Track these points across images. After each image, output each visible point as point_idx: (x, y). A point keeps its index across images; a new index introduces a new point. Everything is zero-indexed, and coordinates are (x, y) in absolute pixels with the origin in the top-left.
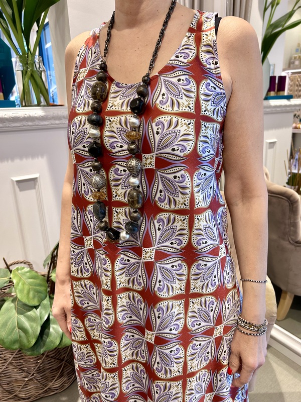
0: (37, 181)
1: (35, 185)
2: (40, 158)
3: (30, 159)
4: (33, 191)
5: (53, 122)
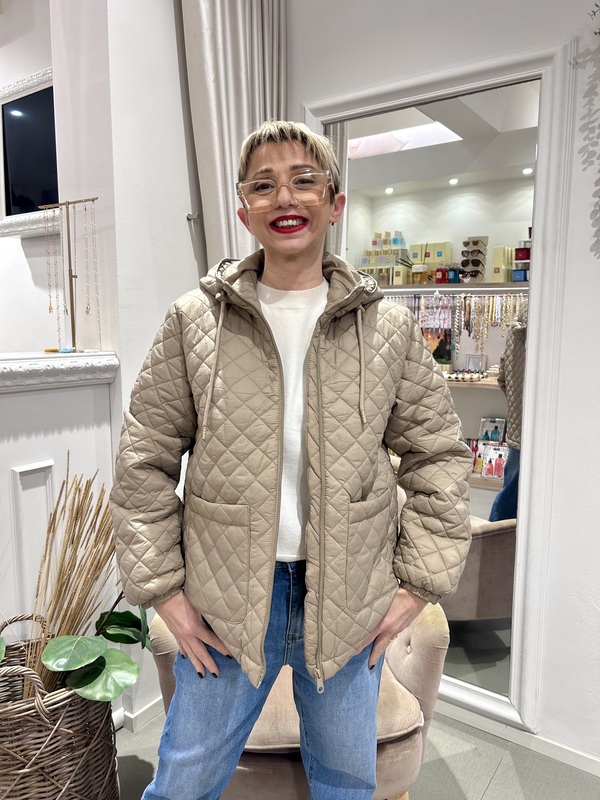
0: (50, 472)
1: (46, 478)
2: (56, 434)
3: (42, 436)
4: (43, 488)
5: (83, 376)
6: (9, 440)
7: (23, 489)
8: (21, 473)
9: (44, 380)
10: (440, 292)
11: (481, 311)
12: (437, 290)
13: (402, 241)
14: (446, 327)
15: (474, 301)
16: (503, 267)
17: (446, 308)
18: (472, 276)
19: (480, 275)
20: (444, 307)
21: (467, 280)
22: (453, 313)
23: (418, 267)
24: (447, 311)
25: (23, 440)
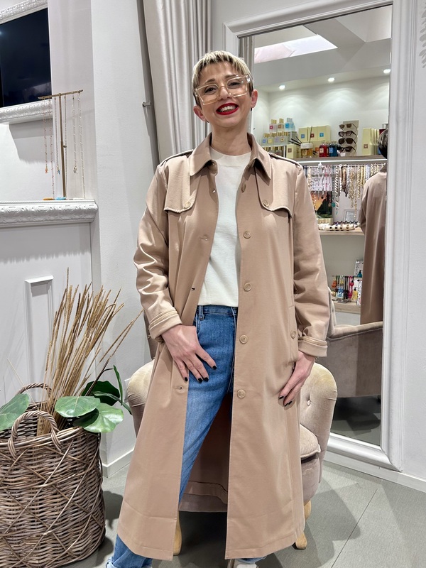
0: (51, 284)
1: (48, 288)
2: (55, 257)
3: (45, 259)
4: (46, 295)
5: (73, 216)
6: (23, 261)
7: (33, 296)
8: (33, 284)
9: (47, 218)
10: (322, 163)
11: (354, 178)
12: (320, 162)
13: (293, 126)
14: (328, 190)
15: (349, 170)
16: (371, 144)
17: (328, 175)
18: (347, 151)
19: (353, 151)
20: (326, 175)
21: (343, 154)
22: (333, 179)
23: (305, 145)
24: (328, 178)
25: (33, 260)
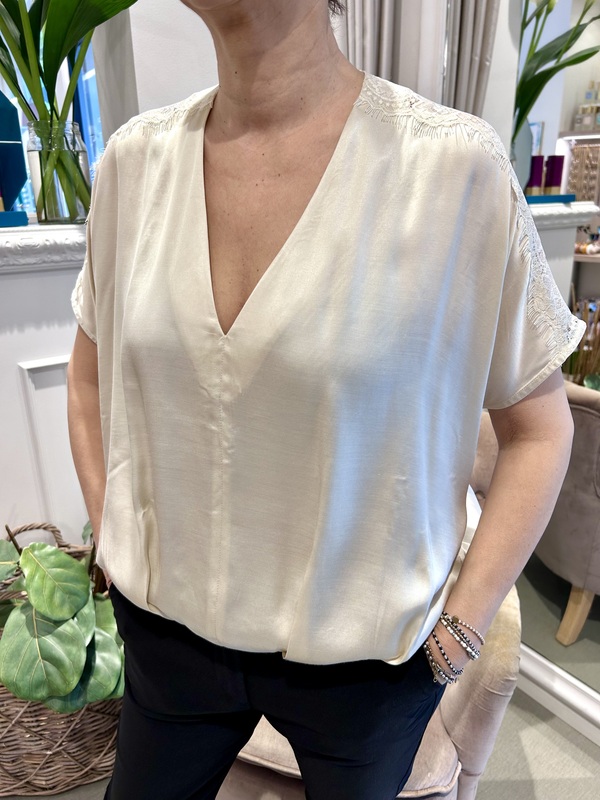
3: (56, 326)
6: (11, 331)
7: (36, 388)
8: (29, 370)
9: (46, 259)
25: (30, 332)
